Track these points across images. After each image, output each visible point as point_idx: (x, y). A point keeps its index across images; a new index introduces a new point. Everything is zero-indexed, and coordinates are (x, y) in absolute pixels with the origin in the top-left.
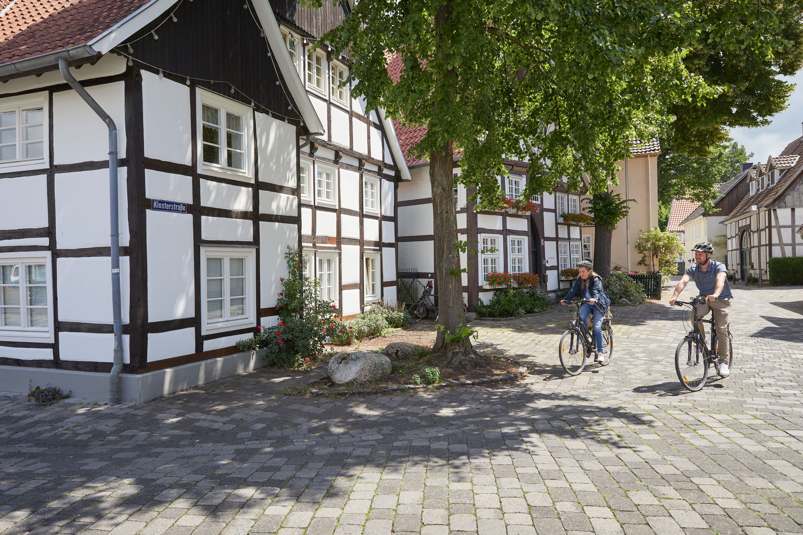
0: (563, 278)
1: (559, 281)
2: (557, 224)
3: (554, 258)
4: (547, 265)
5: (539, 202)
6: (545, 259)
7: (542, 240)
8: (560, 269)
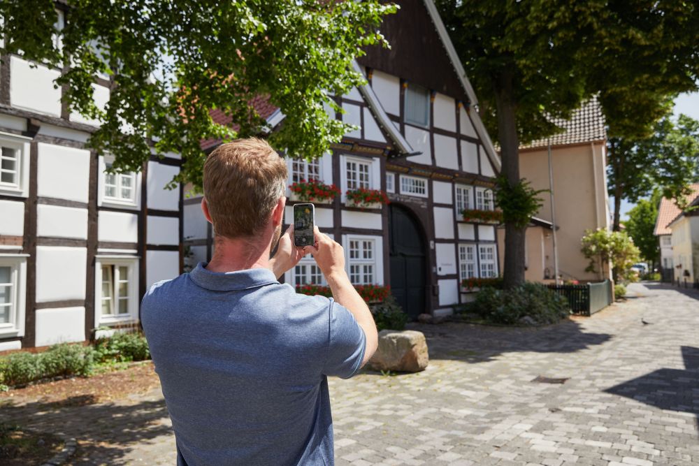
0: (464, 289)
1: (460, 293)
2: (456, 223)
3: (451, 265)
4: (439, 273)
5: (426, 195)
6: (435, 265)
7: (432, 242)
8: (461, 278)
